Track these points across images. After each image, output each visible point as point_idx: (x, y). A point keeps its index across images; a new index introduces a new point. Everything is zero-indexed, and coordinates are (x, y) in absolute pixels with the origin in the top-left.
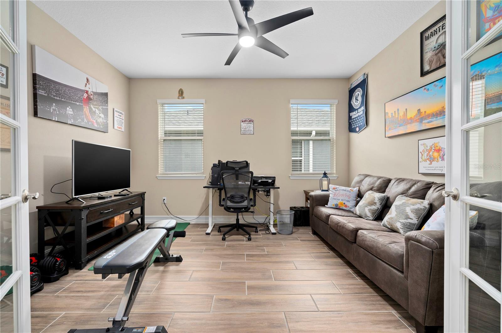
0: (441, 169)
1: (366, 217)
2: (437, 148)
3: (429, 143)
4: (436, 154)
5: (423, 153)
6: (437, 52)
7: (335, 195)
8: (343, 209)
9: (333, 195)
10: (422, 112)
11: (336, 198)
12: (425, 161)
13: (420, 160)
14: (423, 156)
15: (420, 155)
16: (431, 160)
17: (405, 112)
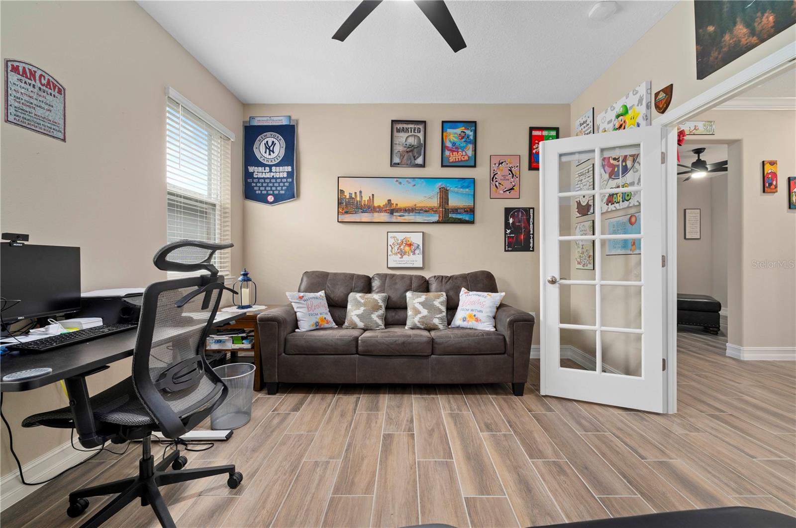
0: (412, 262)
1: (378, 327)
2: (409, 243)
3: (401, 237)
4: (407, 248)
5: (393, 246)
6: (408, 150)
7: (308, 308)
8: (325, 327)
9: (306, 309)
10: (393, 204)
11: (311, 312)
12: (396, 254)
13: (390, 253)
14: (393, 249)
15: (390, 248)
16: (402, 254)
17: (371, 198)
